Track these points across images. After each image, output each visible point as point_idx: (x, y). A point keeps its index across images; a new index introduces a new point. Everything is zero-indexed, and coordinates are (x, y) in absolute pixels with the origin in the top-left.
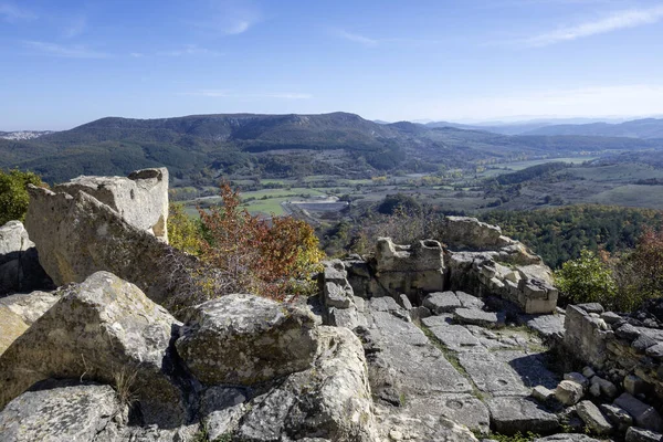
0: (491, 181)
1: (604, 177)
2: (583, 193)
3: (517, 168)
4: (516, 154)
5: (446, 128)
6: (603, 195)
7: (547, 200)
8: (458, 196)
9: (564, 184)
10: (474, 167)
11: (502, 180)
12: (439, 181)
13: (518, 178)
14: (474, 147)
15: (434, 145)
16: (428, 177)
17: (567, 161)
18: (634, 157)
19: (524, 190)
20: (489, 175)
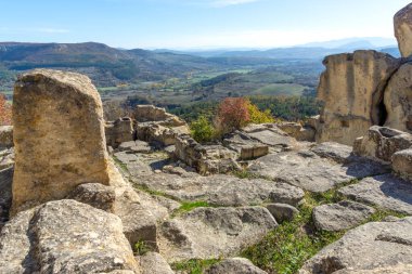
0: (196, 84)
1: (259, 80)
2: (249, 90)
3: (211, 76)
4: (211, 68)
5: (166, 53)
6: (259, 90)
7: (230, 94)
8: (176, 95)
9: (238, 85)
10: (186, 77)
11: (203, 84)
12: (164, 86)
13: (212, 83)
14: (185, 64)
15: (160, 63)
16: (156, 84)
17: (239, 72)
18: (274, 69)
19: (216, 90)
20: (195, 81)
